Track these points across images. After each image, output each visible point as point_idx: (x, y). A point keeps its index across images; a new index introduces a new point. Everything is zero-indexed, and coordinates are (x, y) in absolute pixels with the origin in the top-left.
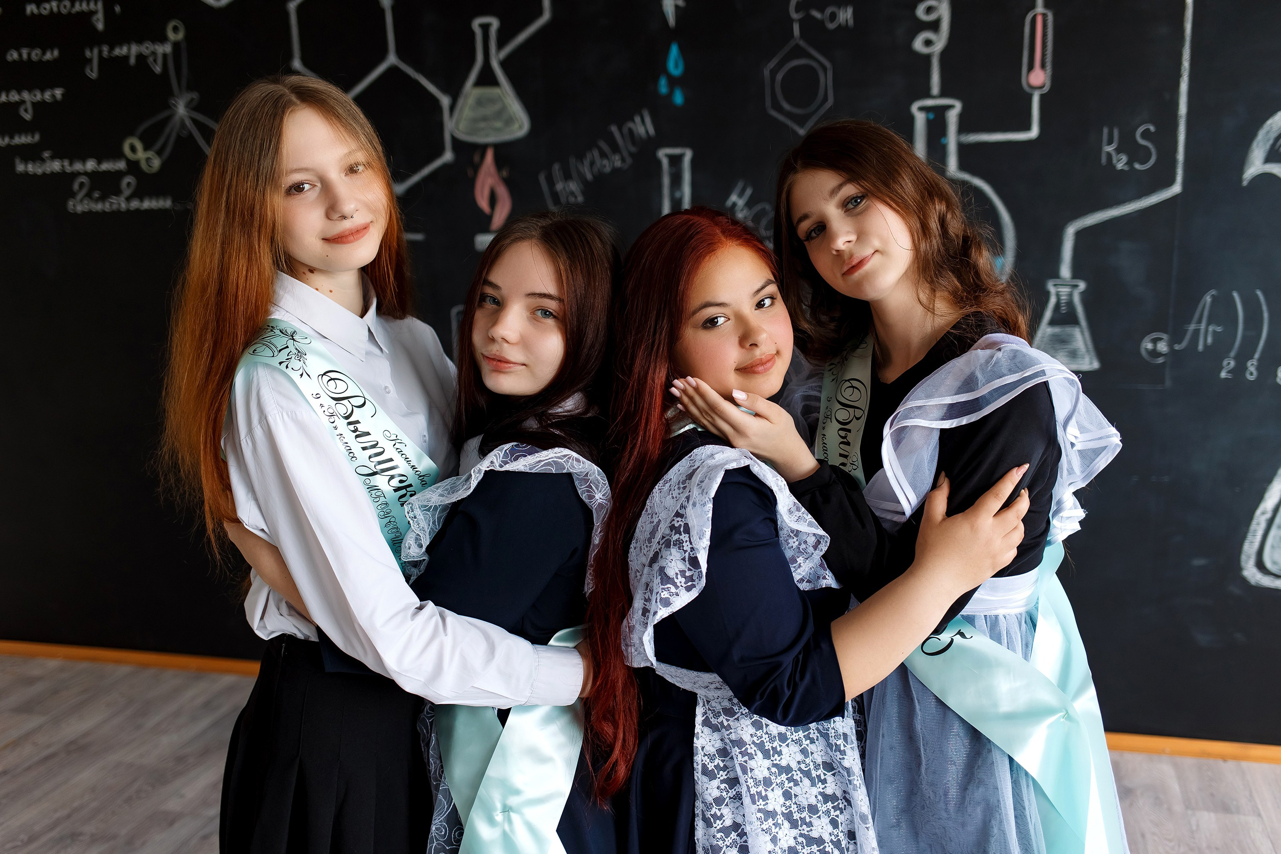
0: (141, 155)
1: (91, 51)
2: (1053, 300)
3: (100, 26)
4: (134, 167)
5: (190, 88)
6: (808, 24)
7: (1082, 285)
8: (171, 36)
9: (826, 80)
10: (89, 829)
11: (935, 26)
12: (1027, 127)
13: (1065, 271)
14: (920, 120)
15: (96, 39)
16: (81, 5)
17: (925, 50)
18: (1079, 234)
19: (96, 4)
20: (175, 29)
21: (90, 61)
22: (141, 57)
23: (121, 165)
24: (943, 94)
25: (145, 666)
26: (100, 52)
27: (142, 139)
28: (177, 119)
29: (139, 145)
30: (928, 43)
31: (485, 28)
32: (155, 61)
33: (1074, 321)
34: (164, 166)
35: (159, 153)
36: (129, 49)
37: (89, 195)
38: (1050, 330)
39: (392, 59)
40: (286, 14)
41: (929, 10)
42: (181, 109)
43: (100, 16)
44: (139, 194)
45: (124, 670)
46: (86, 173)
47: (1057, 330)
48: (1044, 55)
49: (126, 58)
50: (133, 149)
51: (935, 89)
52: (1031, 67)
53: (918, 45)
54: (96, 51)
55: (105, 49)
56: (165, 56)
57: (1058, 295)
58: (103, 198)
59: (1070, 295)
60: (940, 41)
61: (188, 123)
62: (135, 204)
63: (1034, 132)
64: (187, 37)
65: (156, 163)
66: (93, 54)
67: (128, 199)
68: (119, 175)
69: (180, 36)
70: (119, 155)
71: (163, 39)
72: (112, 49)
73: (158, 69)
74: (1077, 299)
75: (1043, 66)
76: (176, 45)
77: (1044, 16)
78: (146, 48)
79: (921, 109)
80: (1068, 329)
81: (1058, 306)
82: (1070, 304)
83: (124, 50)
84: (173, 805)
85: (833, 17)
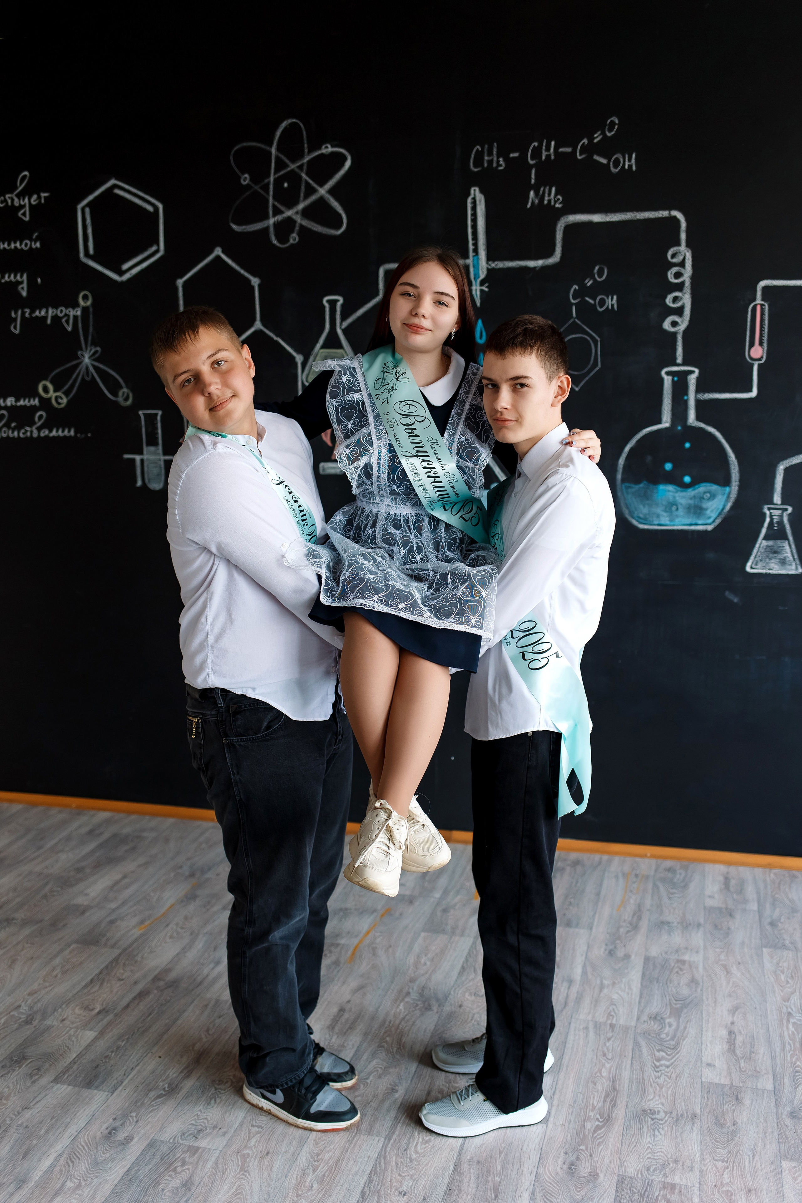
0: (52, 394)
1: (16, 313)
2: (768, 520)
3: (24, 294)
4: (45, 404)
5: (94, 344)
6: (583, 307)
7: (790, 509)
8: (81, 302)
9: (596, 350)
10: (20, 915)
11: (679, 312)
12: (750, 390)
13: (777, 499)
14: (668, 381)
15: (20, 303)
16: (9, 277)
17: (672, 330)
18: (786, 470)
19: (21, 276)
20: (85, 298)
21: (15, 320)
22: (55, 318)
23: (36, 402)
24: (684, 363)
25: (35, 805)
26: (23, 313)
27: (52, 382)
28: (83, 366)
29: (51, 387)
30: (674, 324)
31: (333, 303)
32: (67, 322)
33: (785, 537)
34: (69, 402)
35: (67, 394)
36: (47, 312)
37: (7, 425)
38: (765, 543)
39: (258, 325)
40: (176, 289)
41: (675, 299)
42: (87, 360)
43: (25, 285)
44: (48, 425)
45: (17, 807)
46: (6, 408)
47: (770, 543)
48: (761, 335)
49: (45, 318)
50: (46, 390)
51: (679, 360)
52: (752, 344)
53: (667, 325)
54: (20, 312)
55: (28, 311)
56: (75, 317)
57: (771, 516)
58: (19, 428)
59: (781, 516)
60: (684, 323)
61: (91, 369)
62: (45, 433)
63: (754, 393)
64: (93, 304)
65: (64, 401)
66: (17, 315)
67: (39, 429)
68: (34, 409)
69: (89, 303)
70: (34, 394)
71: (75, 305)
72: (33, 311)
73: (69, 329)
74: (786, 520)
75: (761, 344)
76: (85, 310)
77: (762, 305)
78: (61, 312)
79: (668, 373)
80: (779, 543)
81: (771, 523)
82: (781, 523)
83: (43, 313)
84: (81, 900)
85: (602, 303)
